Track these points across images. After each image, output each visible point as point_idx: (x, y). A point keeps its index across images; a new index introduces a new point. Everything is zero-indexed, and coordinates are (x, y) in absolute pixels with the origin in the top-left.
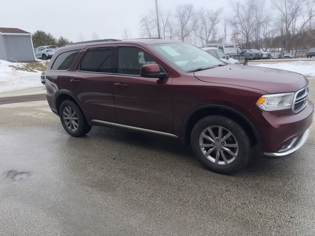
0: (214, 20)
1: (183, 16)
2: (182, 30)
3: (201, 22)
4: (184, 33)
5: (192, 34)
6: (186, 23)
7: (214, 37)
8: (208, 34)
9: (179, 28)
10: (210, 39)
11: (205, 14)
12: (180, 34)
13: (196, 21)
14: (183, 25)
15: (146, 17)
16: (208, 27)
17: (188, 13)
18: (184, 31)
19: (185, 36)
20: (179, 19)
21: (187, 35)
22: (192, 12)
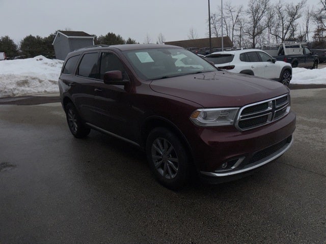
0: (293, 15)
1: (257, 11)
2: (254, 27)
3: (278, 18)
4: (256, 31)
5: (266, 32)
6: (259, 20)
7: (292, 34)
8: (285, 31)
9: (250, 26)
10: (287, 37)
11: (284, 8)
12: (251, 33)
13: (271, 17)
14: (256, 22)
15: (214, 15)
16: (286, 23)
17: (262, 7)
18: (256, 29)
19: (257, 35)
20: (251, 15)
21: (260, 33)
22: (267, 7)
